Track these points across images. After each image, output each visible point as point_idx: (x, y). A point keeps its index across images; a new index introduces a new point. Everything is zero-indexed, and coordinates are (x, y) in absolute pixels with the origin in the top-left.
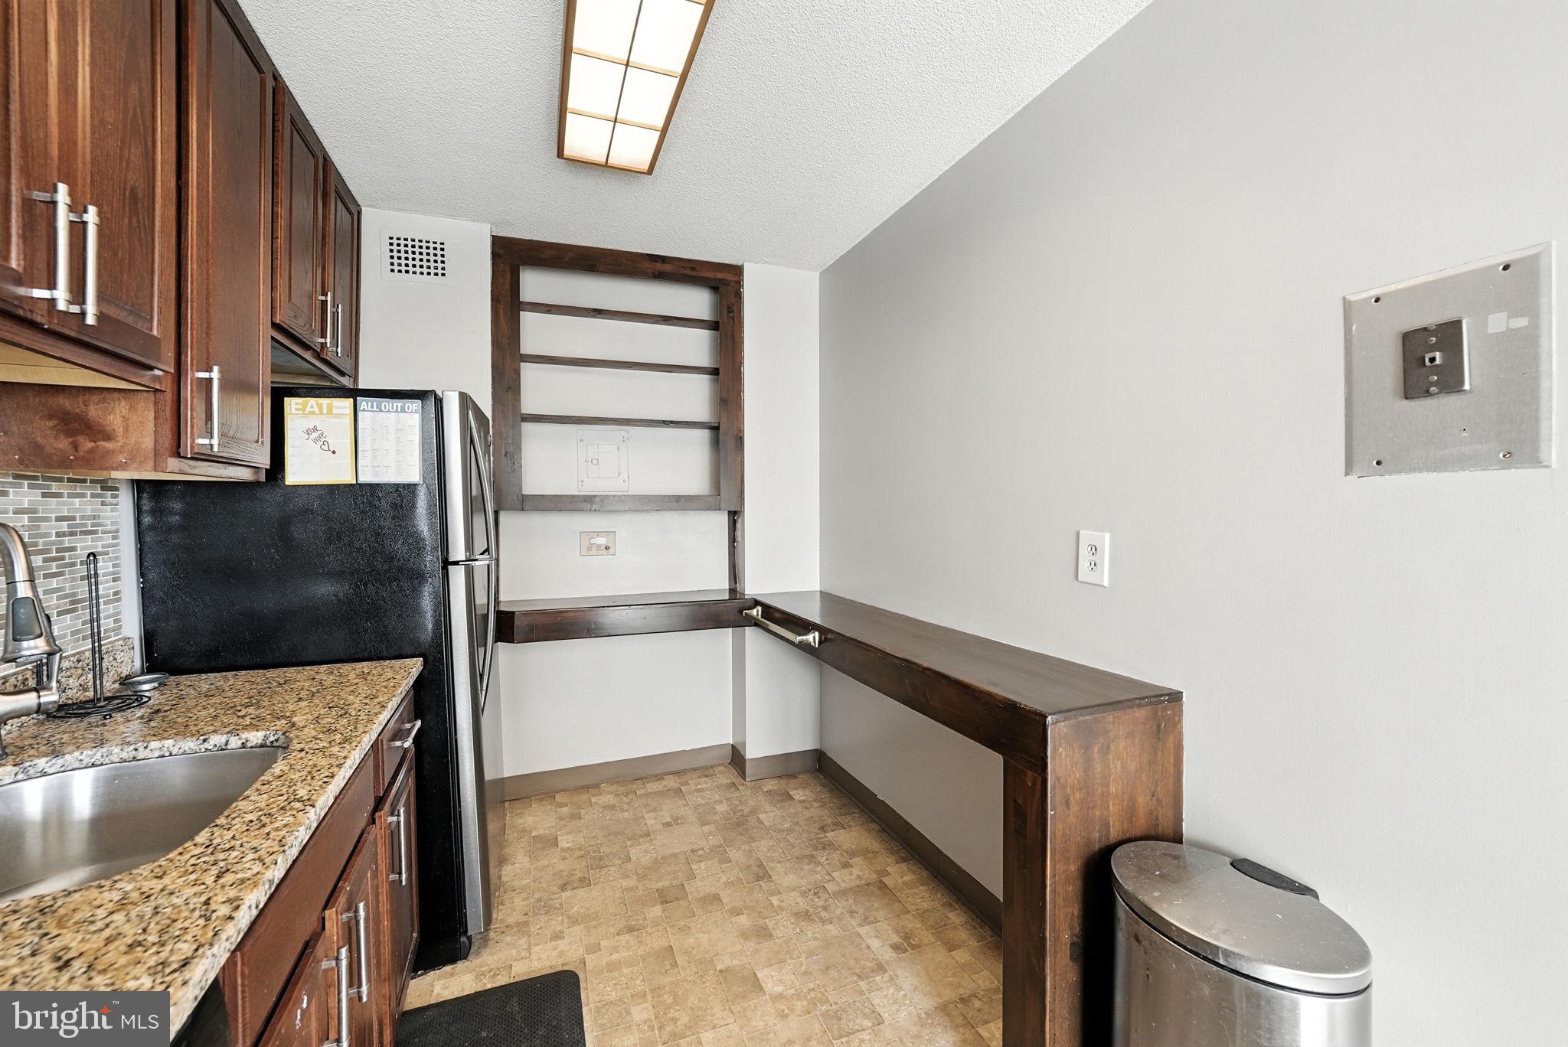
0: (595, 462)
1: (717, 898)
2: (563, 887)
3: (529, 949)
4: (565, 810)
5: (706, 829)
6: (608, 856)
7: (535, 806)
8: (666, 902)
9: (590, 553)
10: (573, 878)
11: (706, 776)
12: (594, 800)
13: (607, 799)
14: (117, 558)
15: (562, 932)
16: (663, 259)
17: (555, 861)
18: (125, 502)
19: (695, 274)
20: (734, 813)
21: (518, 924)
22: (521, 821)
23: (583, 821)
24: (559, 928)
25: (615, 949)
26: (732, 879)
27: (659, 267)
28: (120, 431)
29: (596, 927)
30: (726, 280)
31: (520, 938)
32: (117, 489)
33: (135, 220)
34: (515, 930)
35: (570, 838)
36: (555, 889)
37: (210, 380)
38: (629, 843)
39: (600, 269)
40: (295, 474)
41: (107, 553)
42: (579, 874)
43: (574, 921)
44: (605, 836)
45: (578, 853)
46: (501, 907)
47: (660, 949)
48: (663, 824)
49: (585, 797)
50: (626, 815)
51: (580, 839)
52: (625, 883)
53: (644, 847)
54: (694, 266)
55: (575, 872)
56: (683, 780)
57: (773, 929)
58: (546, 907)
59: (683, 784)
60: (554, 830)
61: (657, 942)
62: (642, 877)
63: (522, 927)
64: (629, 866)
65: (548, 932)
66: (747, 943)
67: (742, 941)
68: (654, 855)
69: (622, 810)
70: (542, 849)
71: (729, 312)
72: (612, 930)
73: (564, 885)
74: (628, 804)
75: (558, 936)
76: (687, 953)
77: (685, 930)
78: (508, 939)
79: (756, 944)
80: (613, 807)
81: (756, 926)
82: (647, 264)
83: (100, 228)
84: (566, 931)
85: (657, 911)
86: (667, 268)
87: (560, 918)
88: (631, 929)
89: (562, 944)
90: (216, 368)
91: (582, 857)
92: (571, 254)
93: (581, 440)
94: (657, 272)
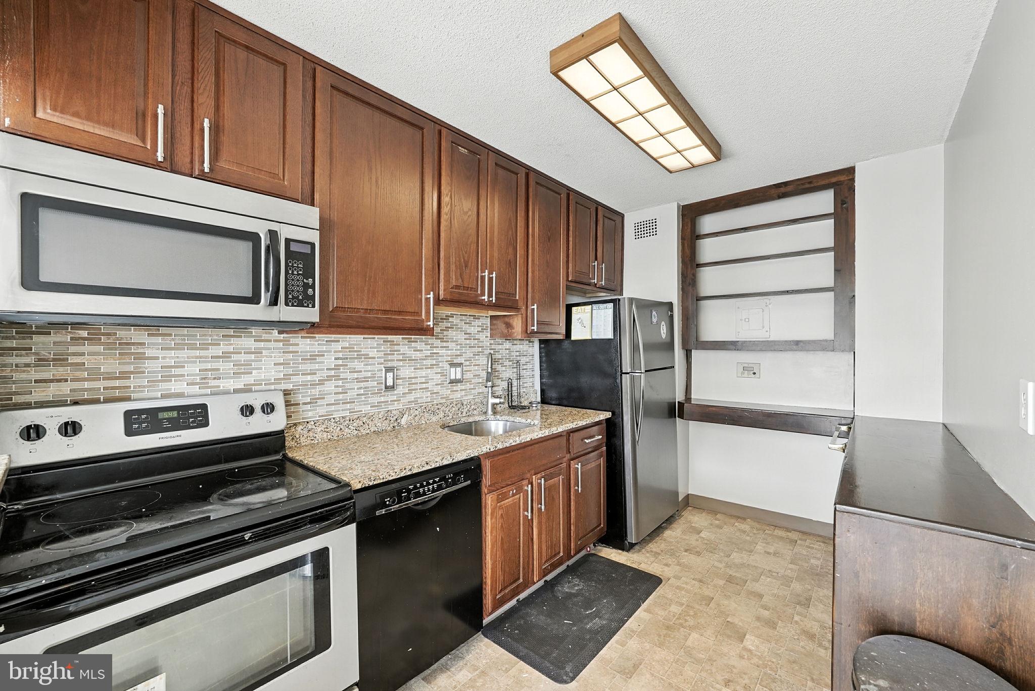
0: (747, 320)
1: (761, 596)
2: (686, 551)
3: (652, 563)
4: (717, 522)
5: (791, 566)
6: (719, 549)
7: (704, 514)
8: (729, 582)
9: (743, 376)
10: (694, 550)
11: (824, 543)
12: (736, 524)
13: (745, 526)
14: (533, 364)
15: (670, 565)
16: (786, 184)
17: (693, 540)
18: (537, 345)
19: (812, 185)
20: (821, 568)
21: (656, 553)
22: (692, 517)
23: (721, 530)
24: (670, 563)
25: (687, 583)
26: (780, 594)
27: (783, 190)
28: (515, 327)
29: (686, 571)
30: (840, 181)
31: (652, 557)
32: (534, 342)
33: (510, 269)
34: (653, 554)
35: (708, 534)
36: (682, 549)
37: (534, 308)
38: (736, 550)
39: (742, 204)
40: (575, 336)
41: (530, 362)
42: (698, 549)
43: (679, 564)
44: (726, 542)
45: (706, 542)
46: (654, 544)
47: (707, 596)
48: (765, 551)
49: (733, 521)
50: (748, 538)
51: (713, 537)
52: (716, 564)
53: (742, 555)
54: (810, 181)
55: (698, 548)
56: (803, 538)
57: (779, 627)
58: (672, 553)
59: (801, 540)
60: (703, 528)
61: (707, 592)
62: (728, 566)
63: (656, 554)
64: (726, 559)
65: (665, 562)
66: (756, 622)
67: (754, 619)
68: (745, 562)
69: (748, 535)
70: (690, 532)
71: (842, 204)
72: (692, 576)
73: (688, 550)
74: (754, 534)
75: (667, 565)
76: (718, 605)
77: (728, 597)
78: (648, 555)
79: (762, 626)
80: (744, 532)
81: (770, 619)
82: (773, 191)
83: (496, 277)
84: (672, 566)
85: (721, 582)
86: (790, 188)
87: (674, 560)
88: (701, 581)
89: (666, 569)
90: (535, 305)
91: (706, 544)
92: (723, 202)
93: (738, 308)
94: (781, 194)
